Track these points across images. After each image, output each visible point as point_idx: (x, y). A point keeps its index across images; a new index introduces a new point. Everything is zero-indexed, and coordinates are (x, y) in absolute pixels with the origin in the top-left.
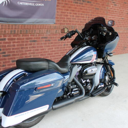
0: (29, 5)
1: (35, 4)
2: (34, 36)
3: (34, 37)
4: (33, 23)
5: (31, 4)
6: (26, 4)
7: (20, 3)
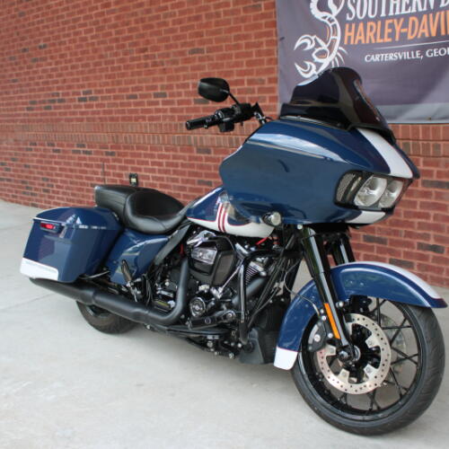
0: (401, 57)
1: (423, 53)
2: (437, 165)
3: (439, 169)
4: (430, 119)
5: (406, 55)
6: (391, 58)
7: (373, 56)
